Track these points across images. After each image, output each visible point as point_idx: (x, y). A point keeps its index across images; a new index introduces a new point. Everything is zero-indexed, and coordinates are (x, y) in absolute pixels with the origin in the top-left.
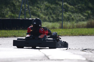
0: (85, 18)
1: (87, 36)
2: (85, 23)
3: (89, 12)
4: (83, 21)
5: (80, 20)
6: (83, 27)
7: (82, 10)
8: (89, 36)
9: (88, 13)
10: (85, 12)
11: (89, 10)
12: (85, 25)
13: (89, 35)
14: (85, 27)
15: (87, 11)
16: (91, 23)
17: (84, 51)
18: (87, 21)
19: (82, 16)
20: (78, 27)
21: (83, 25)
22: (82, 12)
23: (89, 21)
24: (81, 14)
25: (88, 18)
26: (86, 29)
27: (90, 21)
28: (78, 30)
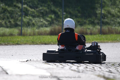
0: (48, 24)
1: (50, 44)
2: (48, 29)
3: (53, 16)
4: (46, 27)
5: (42, 26)
6: (46, 34)
7: (44, 15)
8: (53, 45)
9: (51, 18)
10: (48, 17)
11: (53, 14)
12: (48, 32)
13: (52, 43)
14: (48, 34)
15: (50, 16)
16: (55, 29)
17: (47, 64)
18: (50, 27)
19: (44, 22)
20: (40, 34)
21: (45, 31)
22: (45, 17)
23: (52, 27)
24: (44, 18)
25: (51, 23)
26: (49, 37)
27: (54, 27)
28: (40, 38)
